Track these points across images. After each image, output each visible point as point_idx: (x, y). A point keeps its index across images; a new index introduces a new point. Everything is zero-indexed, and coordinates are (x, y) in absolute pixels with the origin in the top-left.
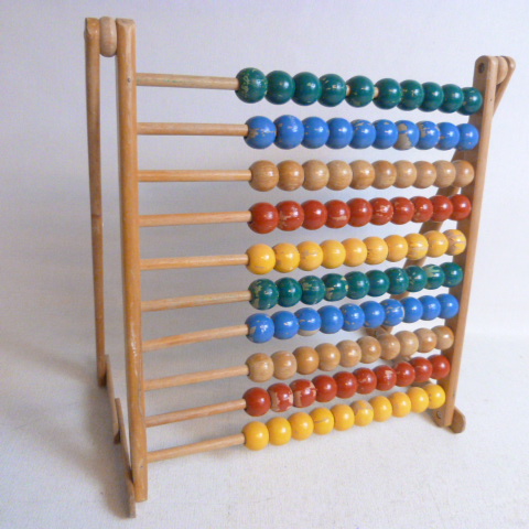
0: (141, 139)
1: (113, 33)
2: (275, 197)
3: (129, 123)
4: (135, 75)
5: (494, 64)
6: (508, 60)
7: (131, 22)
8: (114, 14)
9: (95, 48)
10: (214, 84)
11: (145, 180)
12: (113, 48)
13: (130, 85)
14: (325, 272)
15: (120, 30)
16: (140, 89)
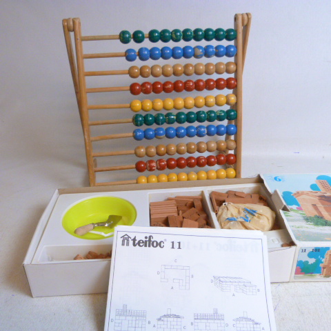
1: (71, 23)
3: (80, 55)
4: (81, 37)
5: (240, 18)
6: (247, 14)
8: (72, 17)
9: (66, 29)
10: (111, 38)
11: (87, 75)
12: (72, 29)
13: (79, 41)
15: (74, 22)
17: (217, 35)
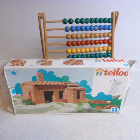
0: (47, 31)
1: (42, 15)
2: (71, 40)
3: (45, 29)
4: (46, 21)
5: (114, 13)
6: (117, 12)
7: (45, 13)
8: (42, 12)
9: (40, 18)
10: (59, 22)
11: (48, 38)
12: (42, 17)
13: (45, 23)
14: (82, 54)
15: (43, 15)
16: (47, 23)
17: (104, 21)
